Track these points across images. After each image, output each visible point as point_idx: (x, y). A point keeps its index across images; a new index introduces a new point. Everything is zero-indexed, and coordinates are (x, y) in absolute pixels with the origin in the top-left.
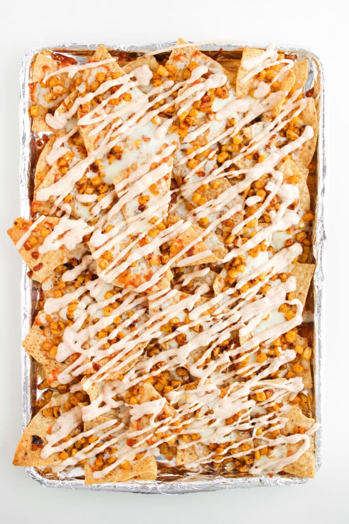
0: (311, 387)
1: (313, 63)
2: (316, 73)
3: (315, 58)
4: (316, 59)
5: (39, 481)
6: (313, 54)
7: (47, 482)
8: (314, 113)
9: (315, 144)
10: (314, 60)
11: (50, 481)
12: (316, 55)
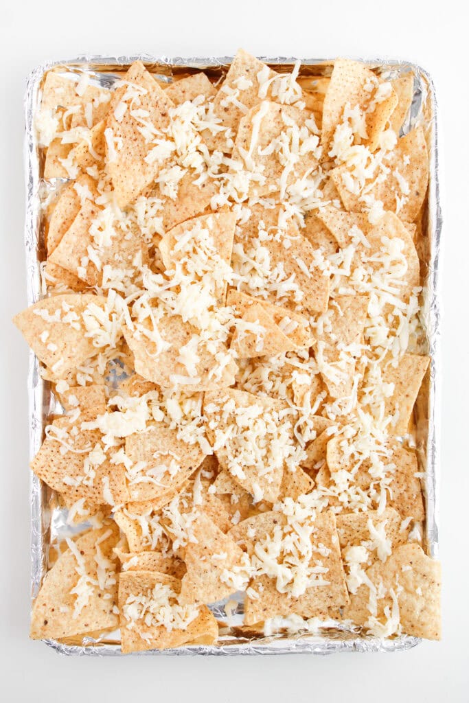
0: (422, 519)
1: (422, 80)
2: (424, 94)
3: (424, 74)
4: (426, 76)
5: (54, 647)
6: (421, 69)
7: (66, 649)
8: (424, 147)
9: (426, 189)
10: (423, 77)
11: (69, 648)
12: (425, 69)
